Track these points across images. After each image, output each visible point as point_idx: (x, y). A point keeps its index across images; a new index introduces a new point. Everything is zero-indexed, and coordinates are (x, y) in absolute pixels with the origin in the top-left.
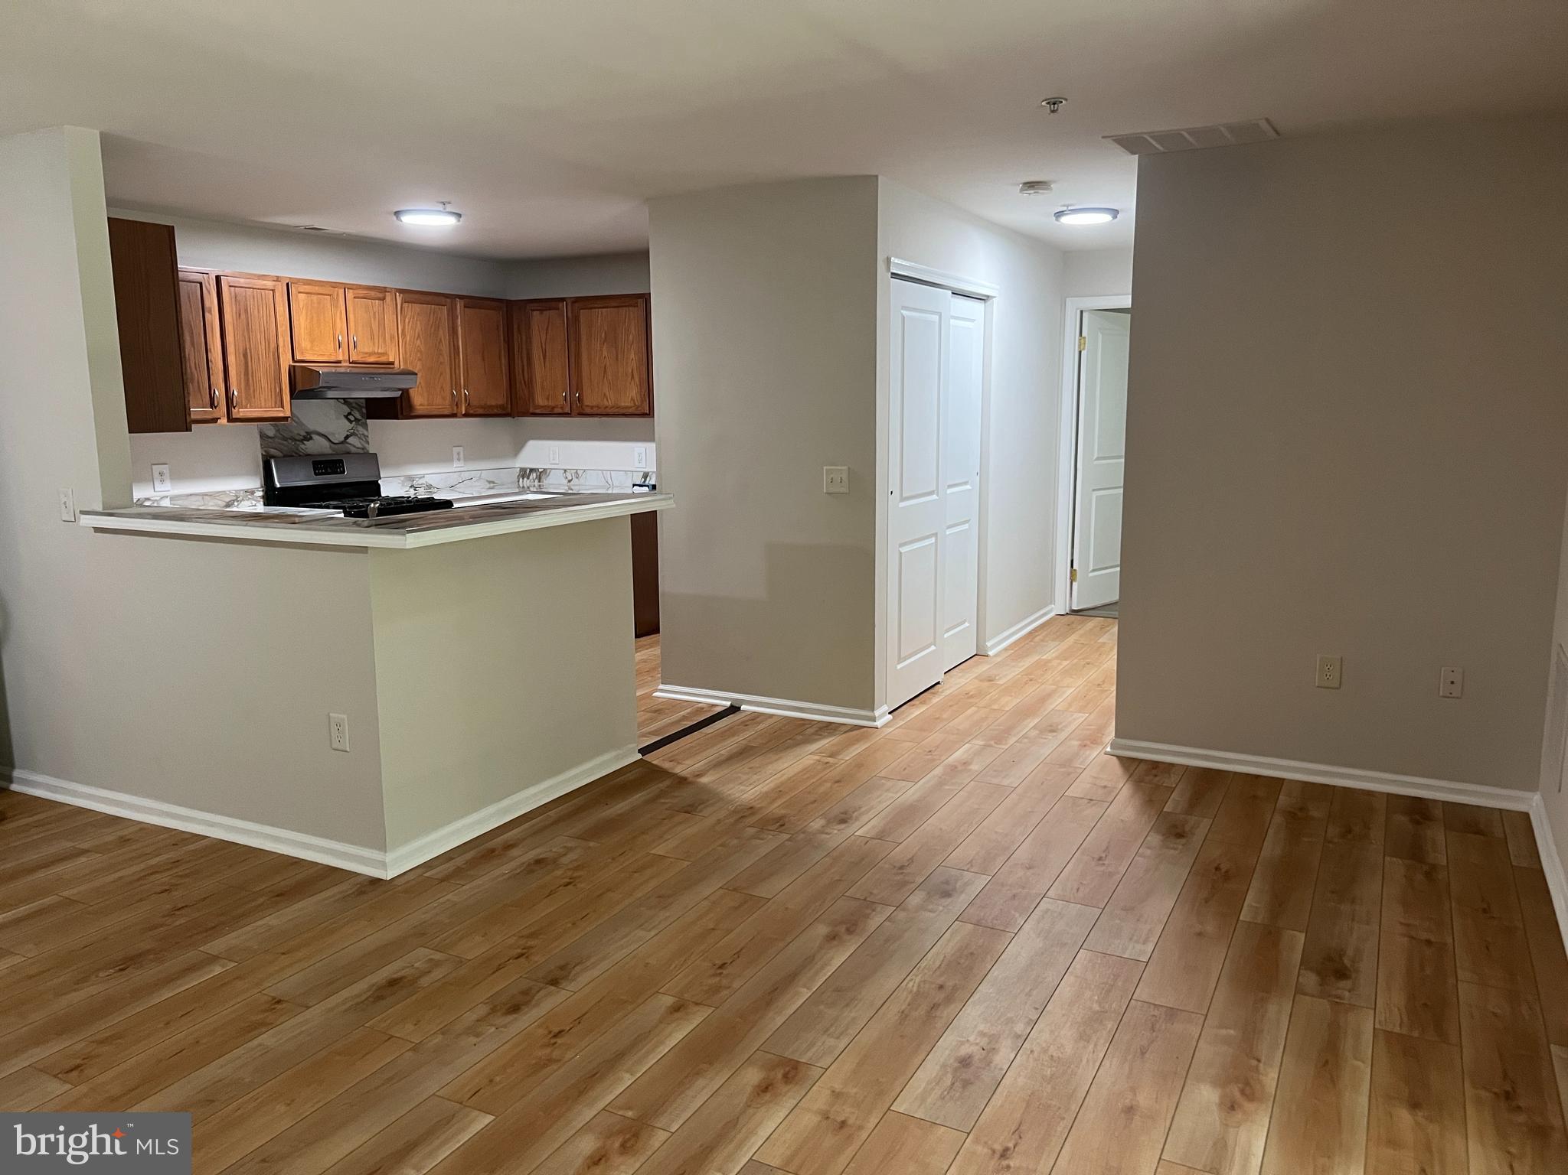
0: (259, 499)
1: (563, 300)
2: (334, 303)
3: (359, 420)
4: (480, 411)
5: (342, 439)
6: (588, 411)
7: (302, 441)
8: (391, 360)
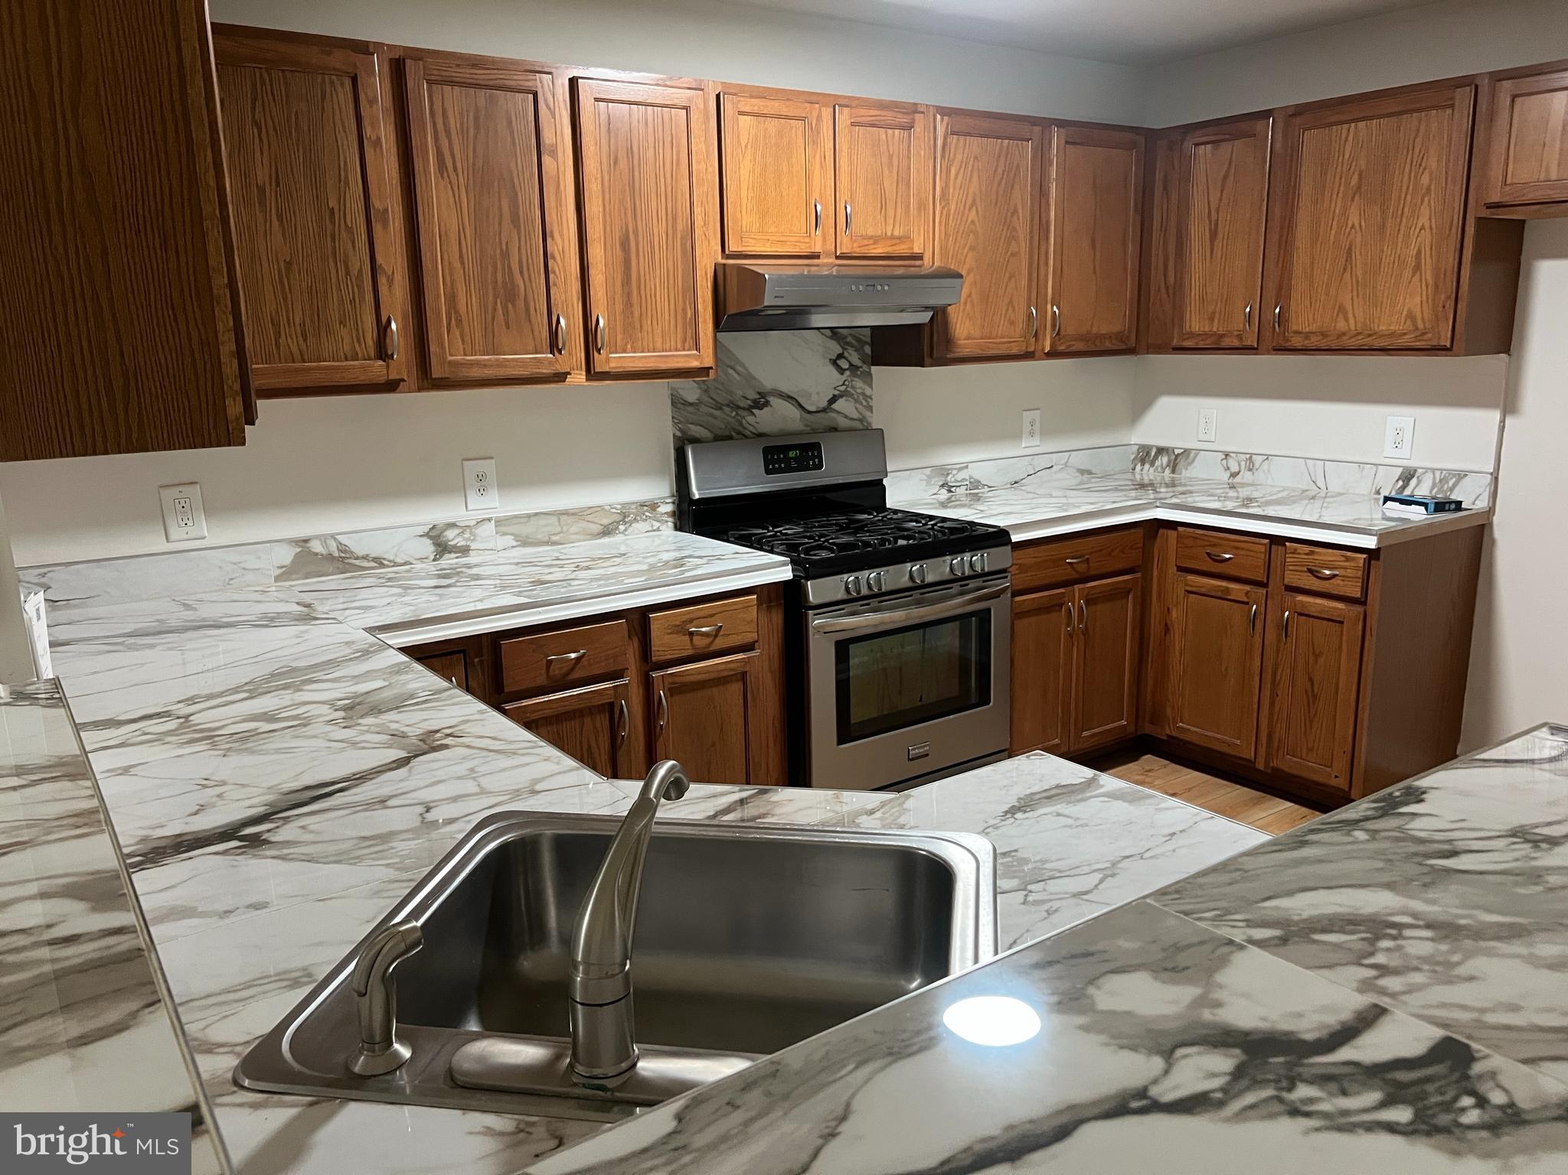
0: (665, 518)
1: (1266, 114)
2: (812, 135)
3: (857, 368)
4: (1079, 346)
5: (824, 404)
6: (1297, 342)
7: (749, 409)
8: (917, 250)
